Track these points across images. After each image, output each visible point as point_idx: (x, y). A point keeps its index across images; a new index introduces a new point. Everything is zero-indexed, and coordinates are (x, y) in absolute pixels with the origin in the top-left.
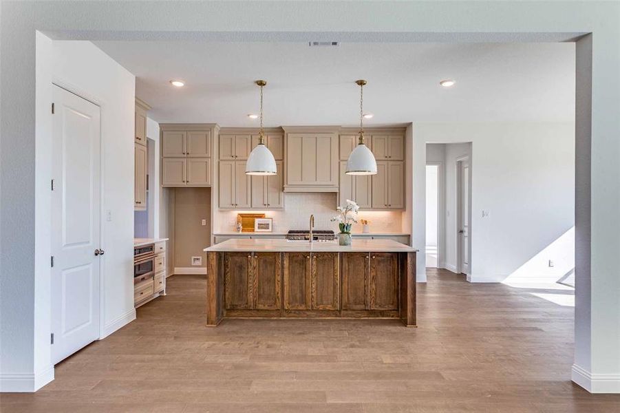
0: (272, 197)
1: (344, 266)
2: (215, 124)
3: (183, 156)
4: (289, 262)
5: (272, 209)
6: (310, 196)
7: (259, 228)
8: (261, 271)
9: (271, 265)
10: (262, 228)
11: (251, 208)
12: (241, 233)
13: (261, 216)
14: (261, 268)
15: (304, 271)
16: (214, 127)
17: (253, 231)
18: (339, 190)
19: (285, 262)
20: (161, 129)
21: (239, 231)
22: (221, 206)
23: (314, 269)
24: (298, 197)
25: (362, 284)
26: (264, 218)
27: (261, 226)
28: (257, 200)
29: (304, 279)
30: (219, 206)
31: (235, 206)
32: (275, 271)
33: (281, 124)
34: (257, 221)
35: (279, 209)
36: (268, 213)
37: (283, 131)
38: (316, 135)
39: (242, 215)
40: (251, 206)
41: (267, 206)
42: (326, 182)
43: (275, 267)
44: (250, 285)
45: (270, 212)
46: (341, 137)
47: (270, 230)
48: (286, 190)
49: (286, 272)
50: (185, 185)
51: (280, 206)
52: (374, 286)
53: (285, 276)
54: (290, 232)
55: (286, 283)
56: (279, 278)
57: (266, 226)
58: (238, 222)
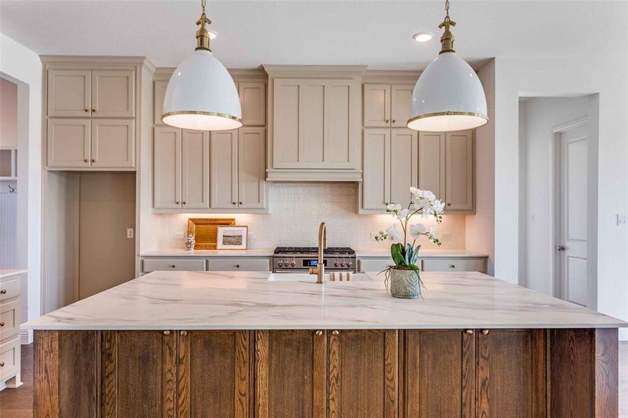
0: (247, 189)
1: (410, 355)
2: (144, 58)
3: (85, 114)
4: (271, 346)
5: (248, 210)
6: (312, 189)
7: (224, 243)
8: (198, 370)
9: (223, 352)
10: (230, 243)
11: (211, 208)
12: (192, 252)
13: (227, 223)
14: (198, 361)
15: (308, 367)
16: (142, 64)
17: (215, 247)
18: (363, 178)
19: (259, 346)
20: (44, 66)
21: (189, 248)
22: (156, 205)
23: (335, 361)
24: (292, 190)
25: (456, 398)
26: (234, 225)
27: (228, 240)
28: (221, 194)
29: (308, 388)
30: (153, 206)
31: (181, 205)
32: (233, 370)
33: (263, 64)
34: (222, 231)
35: (259, 210)
36: (241, 218)
37: (266, 76)
38: (323, 82)
39: (194, 221)
40: (210, 207)
41: (237, 205)
42: (339, 165)
43: (233, 359)
44: (170, 405)
45: (244, 215)
46: (366, 86)
47: (244, 246)
48: (271, 177)
49: (263, 372)
50: (88, 167)
51: (258, 205)
52: (485, 406)
53: (259, 381)
54: (278, 250)
55: (262, 400)
56: (243, 386)
57: (237, 240)
58: (189, 232)
